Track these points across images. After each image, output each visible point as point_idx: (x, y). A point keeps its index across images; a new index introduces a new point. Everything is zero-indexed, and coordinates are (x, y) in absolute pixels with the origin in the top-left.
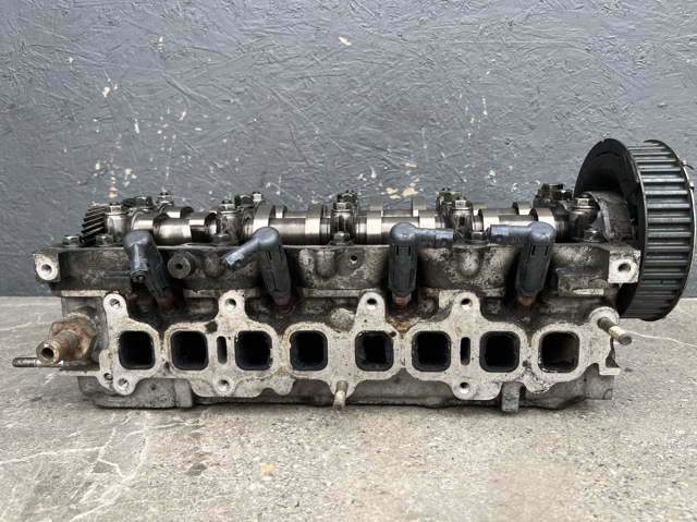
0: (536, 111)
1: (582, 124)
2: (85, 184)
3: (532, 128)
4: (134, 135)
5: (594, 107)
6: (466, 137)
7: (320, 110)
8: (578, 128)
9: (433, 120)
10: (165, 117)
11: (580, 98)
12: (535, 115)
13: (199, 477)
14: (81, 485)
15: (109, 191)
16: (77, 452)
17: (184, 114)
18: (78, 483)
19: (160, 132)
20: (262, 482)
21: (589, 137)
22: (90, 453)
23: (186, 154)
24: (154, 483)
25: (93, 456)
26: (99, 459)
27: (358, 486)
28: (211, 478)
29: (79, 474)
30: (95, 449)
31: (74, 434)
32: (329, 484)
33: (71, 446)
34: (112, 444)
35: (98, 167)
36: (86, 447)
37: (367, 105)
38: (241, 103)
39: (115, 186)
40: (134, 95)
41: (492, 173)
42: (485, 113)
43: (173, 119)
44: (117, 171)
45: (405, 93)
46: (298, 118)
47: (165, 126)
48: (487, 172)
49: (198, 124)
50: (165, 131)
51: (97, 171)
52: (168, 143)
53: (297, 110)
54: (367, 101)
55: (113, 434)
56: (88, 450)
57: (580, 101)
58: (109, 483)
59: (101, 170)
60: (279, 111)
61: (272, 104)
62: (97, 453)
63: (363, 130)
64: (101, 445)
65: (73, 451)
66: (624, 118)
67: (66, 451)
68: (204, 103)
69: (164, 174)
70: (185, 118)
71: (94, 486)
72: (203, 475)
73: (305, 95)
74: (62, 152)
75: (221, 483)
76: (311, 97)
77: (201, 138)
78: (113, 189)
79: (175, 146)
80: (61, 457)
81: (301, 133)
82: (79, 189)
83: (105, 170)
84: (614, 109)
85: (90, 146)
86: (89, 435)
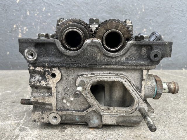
0: (159, 10)
1: (173, 15)
2: (11, 32)
3: (158, 15)
4: (27, 16)
5: (176, 9)
6: (137, 18)
7: (90, 8)
8: (172, 16)
9: (126, 12)
10: (38, 9)
11: (173, 6)
12: (159, 11)
13: (65, 132)
14: (14, 137)
15: (19, 35)
16: (11, 123)
17: (44, 9)
18: (13, 136)
19: (36, 15)
20: (92, 134)
21: (175, 19)
22: (17, 123)
23: (45, 22)
24: (46, 135)
25: (18, 124)
26: (21, 125)
27: (133, 135)
28: (70, 133)
29: (13, 132)
30: (19, 121)
31: (10, 115)
32: (120, 134)
33: (9, 120)
34: (25, 119)
35: (15, 26)
36: (15, 120)
37: (105, 7)
38: (63, 5)
39: (21, 33)
40: (27, 2)
41: (145, 30)
42: (143, 10)
43: (40, 10)
44: (21, 28)
45: (118, 3)
46: (82, 11)
47: (38, 13)
48: (143, 30)
49: (49, 12)
50: (38, 14)
51: (15, 28)
52: (39, 19)
53: (82, 8)
54: (105, 5)
55: (26, 115)
56: (16, 122)
57: (172, 7)
58: (26, 136)
59: (16, 27)
60: (76, 8)
61: (74, 6)
62: (20, 123)
63: (104, 15)
64: (21, 120)
65: (10, 122)
66: (185, 14)
67: (7, 122)
68: (51, 5)
69: (37, 29)
70: (45, 10)
71: (20, 137)
72: (66, 131)
73: (85, 3)
74: (3, 21)
75: (75, 135)
76: (87, 4)
77: (50, 17)
78: (20, 34)
79: (41, 19)
80: (5, 125)
81: (84, 16)
82: (9, 34)
83: (17, 27)
84: (183, 11)
85: (12, 20)
86: (16, 116)
